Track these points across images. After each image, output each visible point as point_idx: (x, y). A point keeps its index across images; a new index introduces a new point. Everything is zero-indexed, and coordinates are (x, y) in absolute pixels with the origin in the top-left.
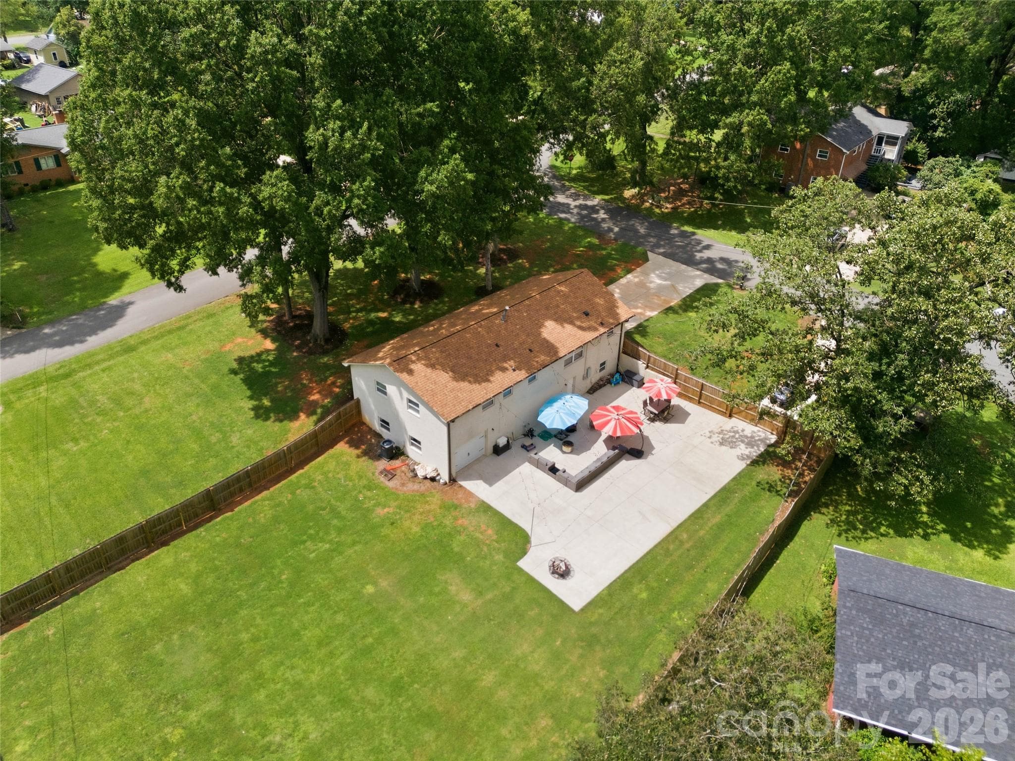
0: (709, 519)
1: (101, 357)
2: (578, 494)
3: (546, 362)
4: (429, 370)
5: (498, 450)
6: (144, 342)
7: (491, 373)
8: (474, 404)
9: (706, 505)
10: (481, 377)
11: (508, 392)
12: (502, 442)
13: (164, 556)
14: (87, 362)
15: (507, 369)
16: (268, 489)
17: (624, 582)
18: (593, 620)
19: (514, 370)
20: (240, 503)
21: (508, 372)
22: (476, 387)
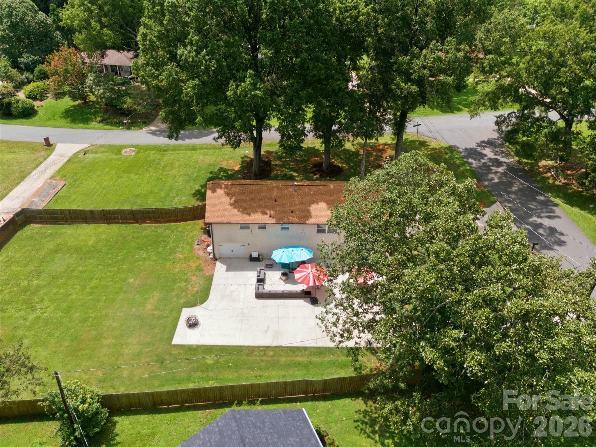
0: (296, 356)
1: (182, 148)
2: (256, 300)
3: (294, 222)
4: (224, 195)
5: (252, 259)
6: (201, 149)
7: (255, 211)
8: (229, 221)
9: (305, 348)
10: (246, 211)
11: (263, 227)
12: (255, 255)
13: (103, 227)
14: (175, 148)
15: (267, 214)
16: (160, 223)
17: (209, 349)
18: (173, 352)
19: (270, 216)
20: (147, 223)
21: (265, 216)
22: (240, 214)
